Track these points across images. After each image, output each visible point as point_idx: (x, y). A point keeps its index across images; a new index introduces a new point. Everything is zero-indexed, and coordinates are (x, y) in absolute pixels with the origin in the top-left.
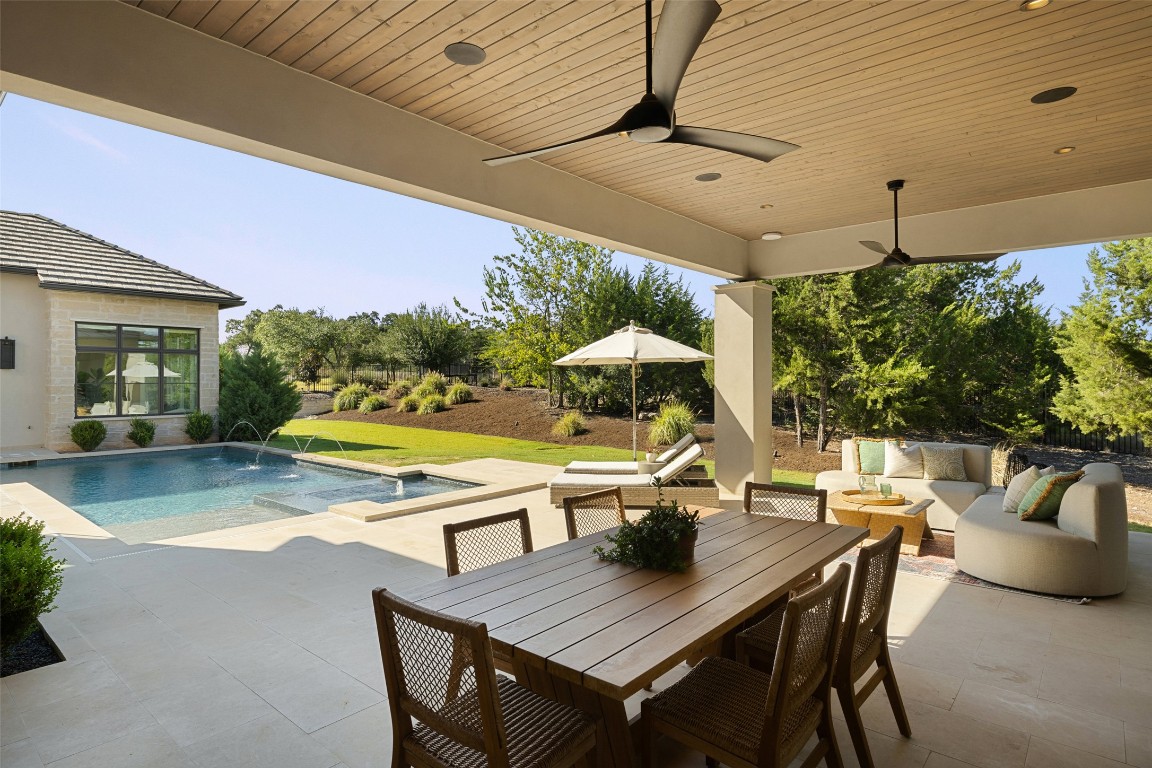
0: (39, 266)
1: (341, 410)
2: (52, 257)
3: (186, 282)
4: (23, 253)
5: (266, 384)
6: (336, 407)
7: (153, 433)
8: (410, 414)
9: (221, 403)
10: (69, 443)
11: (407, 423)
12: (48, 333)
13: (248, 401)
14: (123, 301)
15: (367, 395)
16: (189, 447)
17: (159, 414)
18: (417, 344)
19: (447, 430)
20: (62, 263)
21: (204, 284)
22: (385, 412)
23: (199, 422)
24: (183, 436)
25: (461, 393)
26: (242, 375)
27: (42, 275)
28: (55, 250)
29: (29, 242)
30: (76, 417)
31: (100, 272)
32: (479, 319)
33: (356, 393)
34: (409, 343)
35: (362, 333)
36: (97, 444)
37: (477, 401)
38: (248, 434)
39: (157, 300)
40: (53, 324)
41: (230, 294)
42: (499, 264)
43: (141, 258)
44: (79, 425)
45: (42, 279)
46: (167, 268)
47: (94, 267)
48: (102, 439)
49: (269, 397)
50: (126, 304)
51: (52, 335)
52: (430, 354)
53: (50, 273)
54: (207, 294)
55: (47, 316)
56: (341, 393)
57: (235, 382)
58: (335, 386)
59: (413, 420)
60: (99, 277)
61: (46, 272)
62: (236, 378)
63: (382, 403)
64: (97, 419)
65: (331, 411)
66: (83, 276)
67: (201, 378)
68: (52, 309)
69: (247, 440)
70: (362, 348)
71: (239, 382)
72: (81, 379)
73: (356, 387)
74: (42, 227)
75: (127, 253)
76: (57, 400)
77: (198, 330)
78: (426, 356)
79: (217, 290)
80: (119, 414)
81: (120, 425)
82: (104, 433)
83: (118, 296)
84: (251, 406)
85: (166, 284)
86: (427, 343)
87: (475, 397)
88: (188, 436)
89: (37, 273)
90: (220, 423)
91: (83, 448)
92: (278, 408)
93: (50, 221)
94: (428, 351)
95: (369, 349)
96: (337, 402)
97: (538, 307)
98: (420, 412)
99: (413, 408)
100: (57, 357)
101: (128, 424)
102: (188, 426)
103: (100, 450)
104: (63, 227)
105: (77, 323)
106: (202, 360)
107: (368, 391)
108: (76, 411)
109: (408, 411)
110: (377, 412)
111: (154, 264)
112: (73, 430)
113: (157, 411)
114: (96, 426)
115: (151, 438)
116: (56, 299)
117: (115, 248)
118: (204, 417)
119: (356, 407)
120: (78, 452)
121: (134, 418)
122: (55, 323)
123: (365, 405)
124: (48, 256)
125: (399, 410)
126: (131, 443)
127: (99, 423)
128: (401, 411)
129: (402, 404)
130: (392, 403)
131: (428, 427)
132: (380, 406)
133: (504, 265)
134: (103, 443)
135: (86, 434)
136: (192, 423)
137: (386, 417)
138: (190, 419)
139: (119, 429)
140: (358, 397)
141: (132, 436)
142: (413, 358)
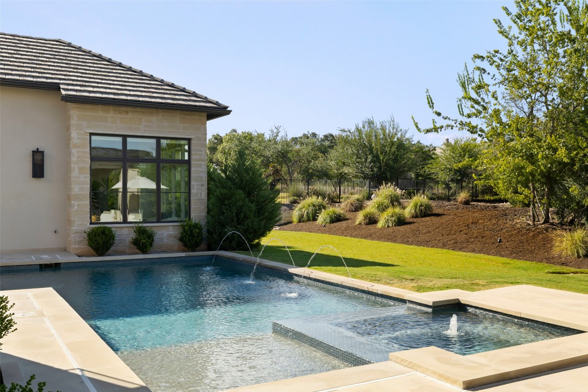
0: (61, 82)
1: (300, 221)
2: (71, 74)
3: (179, 93)
4: (50, 71)
5: (249, 194)
6: (295, 219)
7: (153, 240)
8: (370, 227)
9: (209, 211)
10: (85, 247)
11: (369, 236)
12: (68, 145)
13: (234, 210)
14: (127, 112)
15: (324, 208)
16: (183, 254)
17: (157, 222)
18: (366, 159)
19: (417, 245)
20: (79, 79)
21: (194, 94)
22: (343, 224)
23: (192, 231)
24: (176, 243)
25: (421, 206)
26: (229, 184)
27: (64, 89)
28: (74, 68)
29: (54, 62)
30: (91, 223)
31: (108, 86)
32: (453, 123)
33: (314, 206)
34: (358, 157)
35: (312, 150)
36: (108, 249)
37: (438, 215)
38: (234, 244)
39: (155, 110)
40: (72, 136)
41: (217, 103)
42: (479, 63)
43: (141, 73)
44: (93, 230)
45: (63, 92)
46: (162, 81)
47: (103, 81)
48: (112, 245)
49: (253, 207)
50: (130, 116)
51: (71, 145)
52: (380, 168)
53: (70, 87)
54: (197, 104)
55: (68, 128)
56: (300, 206)
57: (223, 191)
58: (292, 198)
59: (375, 233)
60: (108, 91)
61: (66, 87)
62: (224, 188)
63: (340, 216)
64: (107, 226)
65: (290, 222)
66: (95, 89)
67: (192, 187)
68: (72, 122)
69: (233, 249)
70: (312, 164)
71: (226, 191)
72: (94, 187)
73: (313, 200)
74: (64, 50)
75: (130, 69)
76: (76, 207)
77: (189, 140)
78: (376, 169)
79: (206, 100)
80: (125, 221)
81: (125, 231)
82: (114, 239)
83: (124, 108)
84: (238, 214)
85: (163, 96)
86: (377, 157)
87: (436, 211)
88: (181, 243)
89: (60, 88)
90: (208, 231)
91: (97, 253)
92: (261, 217)
93: (69, 45)
94: (378, 165)
95: (318, 164)
96: (295, 214)
97: (522, 109)
98: (380, 225)
99: (372, 221)
100: (76, 166)
101: (132, 230)
102: (182, 234)
103: (109, 255)
104: (80, 49)
105: (91, 134)
106: (193, 169)
107: (324, 203)
108: (91, 218)
109: (367, 224)
110: (335, 224)
111: (152, 78)
112: (89, 235)
113: (155, 219)
114: (107, 232)
115: (151, 245)
116: (75, 112)
117: (120, 65)
118: (196, 226)
119: (315, 219)
120: (93, 256)
121: (137, 225)
122: (74, 134)
123: (322, 217)
124: (68, 73)
125: (357, 223)
126: (134, 249)
127: (109, 229)
128: (360, 224)
129: (360, 217)
130: (348, 215)
131: (394, 241)
132: (337, 219)
133: (485, 64)
134: (112, 249)
135: (99, 239)
136: (184, 231)
137: (346, 230)
138: (183, 227)
139: (125, 235)
140: (316, 210)
141: (136, 242)
142: (363, 172)
